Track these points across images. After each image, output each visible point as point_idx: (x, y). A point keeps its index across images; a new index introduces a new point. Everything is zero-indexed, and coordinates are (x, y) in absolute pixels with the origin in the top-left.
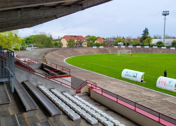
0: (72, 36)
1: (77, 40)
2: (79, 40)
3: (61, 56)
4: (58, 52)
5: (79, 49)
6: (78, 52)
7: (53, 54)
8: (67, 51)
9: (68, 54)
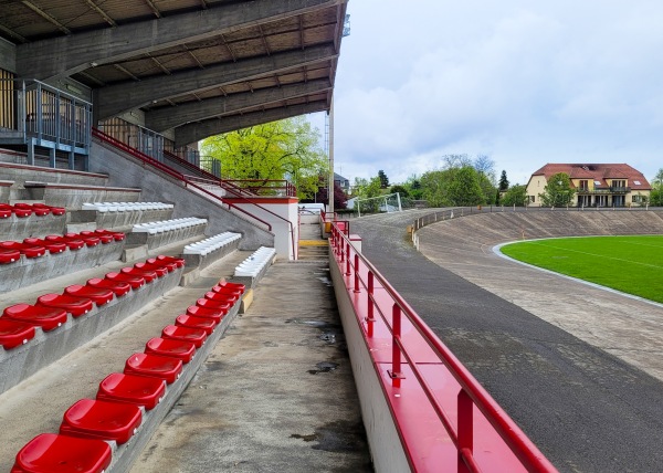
0: (581, 166)
1: (598, 183)
2: (609, 182)
3: (496, 232)
4: (488, 219)
5: (590, 213)
6: (584, 223)
7: (462, 224)
8: (531, 218)
9: (532, 227)
